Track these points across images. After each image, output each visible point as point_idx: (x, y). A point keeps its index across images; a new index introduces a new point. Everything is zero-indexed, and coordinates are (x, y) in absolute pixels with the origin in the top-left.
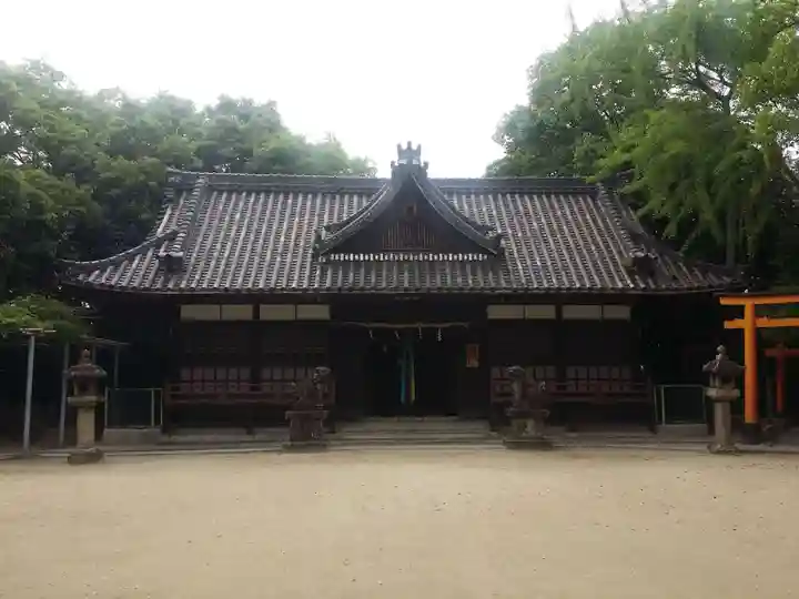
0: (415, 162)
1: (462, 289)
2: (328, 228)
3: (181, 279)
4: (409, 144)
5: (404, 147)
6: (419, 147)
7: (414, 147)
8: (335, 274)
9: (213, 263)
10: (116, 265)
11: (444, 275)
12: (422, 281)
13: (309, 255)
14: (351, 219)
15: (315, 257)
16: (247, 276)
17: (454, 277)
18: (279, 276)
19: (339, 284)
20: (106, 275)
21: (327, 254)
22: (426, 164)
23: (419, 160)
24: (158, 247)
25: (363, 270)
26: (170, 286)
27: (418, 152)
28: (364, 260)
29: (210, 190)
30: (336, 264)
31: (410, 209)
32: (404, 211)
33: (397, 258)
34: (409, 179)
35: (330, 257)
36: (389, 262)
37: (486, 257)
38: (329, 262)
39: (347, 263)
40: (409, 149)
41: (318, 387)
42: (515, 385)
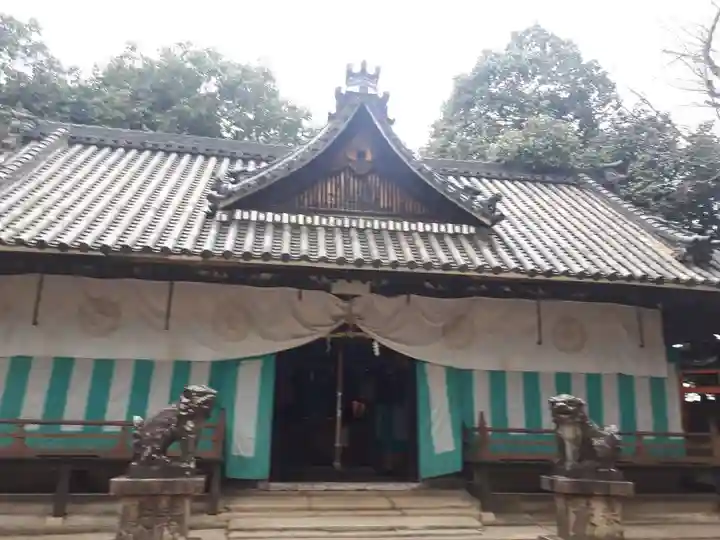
0: (371, 91)
4: (364, 65)
5: (357, 69)
6: (378, 70)
7: (371, 71)
8: (241, 235)
11: (415, 249)
12: (383, 253)
13: (202, 215)
15: (210, 213)
17: (431, 253)
21: (230, 209)
22: (386, 96)
23: (375, 88)
27: (375, 77)
28: (290, 223)
29: (72, 141)
30: (244, 224)
31: (361, 155)
32: (353, 156)
33: (339, 223)
34: (362, 110)
35: (233, 213)
36: (328, 229)
37: (472, 230)
38: (231, 220)
39: (261, 225)
40: (363, 71)
41: (190, 425)
42: (568, 433)
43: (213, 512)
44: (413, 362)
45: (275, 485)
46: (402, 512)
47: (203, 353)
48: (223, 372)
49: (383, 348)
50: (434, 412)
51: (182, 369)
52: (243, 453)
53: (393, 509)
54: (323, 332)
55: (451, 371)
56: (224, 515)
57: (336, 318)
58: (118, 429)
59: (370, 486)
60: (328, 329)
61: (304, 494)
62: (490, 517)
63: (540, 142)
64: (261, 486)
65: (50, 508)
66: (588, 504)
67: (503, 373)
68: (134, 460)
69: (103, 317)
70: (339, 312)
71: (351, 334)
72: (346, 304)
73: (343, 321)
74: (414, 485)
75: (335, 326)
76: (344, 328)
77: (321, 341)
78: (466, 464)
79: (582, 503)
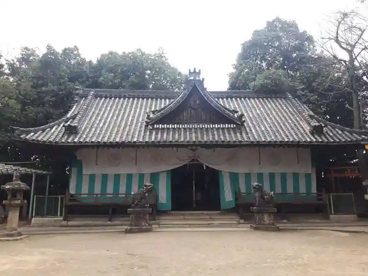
0: (197, 78)
1: (223, 142)
2: (153, 112)
3: (76, 137)
4: (195, 69)
5: (192, 71)
6: (200, 70)
7: (197, 71)
8: (157, 134)
9: (94, 130)
10: (43, 131)
11: (213, 135)
12: (202, 137)
13: (144, 126)
14: (165, 107)
15: (147, 126)
16: (110, 136)
17: (219, 136)
18: (127, 135)
19: (159, 139)
20: (36, 135)
21: (152, 125)
22: (203, 79)
23: (199, 77)
24: (66, 122)
25: (171, 133)
26: (69, 141)
27: (199, 73)
28: (172, 128)
29: (96, 96)
30: (158, 129)
31: (195, 102)
32: (192, 103)
33: (188, 127)
34: (195, 86)
35: (154, 126)
36: (185, 129)
37: (235, 126)
38: (153, 128)
39: (163, 129)
40: (195, 71)
41: (147, 195)
42: (257, 194)
43: (155, 220)
44: (217, 171)
45: (173, 212)
46: (213, 220)
47: (147, 171)
48: (154, 177)
49: (206, 166)
50: (225, 188)
51: (141, 176)
52: (163, 202)
53: (211, 219)
54: (186, 162)
55: (230, 173)
56: (158, 221)
57: (190, 158)
58: (124, 195)
59: (204, 212)
60: (188, 161)
61: (182, 215)
62: (242, 221)
63: (269, 81)
64: (169, 212)
65: (108, 219)
66: (263, 215)
67: (250, 174)
68: (133, 204)
69: (115, 161)
70: (191, 155)
71: (195, 162)
72: (193, 152)
73: (193, 158)
74: (219, 212)
75: (190, 160)
76: (193, 160)
77: (185, 165)
78: (236, 205)
79: (261, 215)
